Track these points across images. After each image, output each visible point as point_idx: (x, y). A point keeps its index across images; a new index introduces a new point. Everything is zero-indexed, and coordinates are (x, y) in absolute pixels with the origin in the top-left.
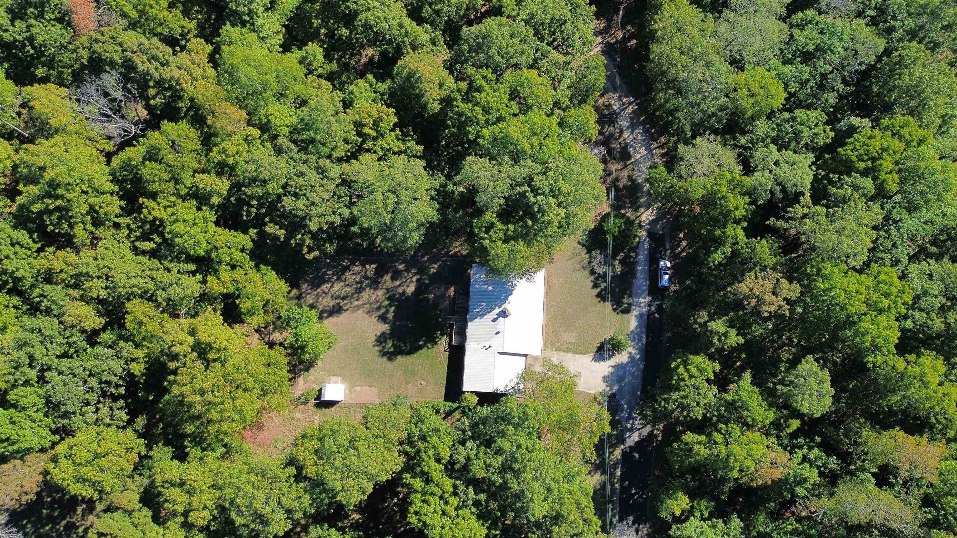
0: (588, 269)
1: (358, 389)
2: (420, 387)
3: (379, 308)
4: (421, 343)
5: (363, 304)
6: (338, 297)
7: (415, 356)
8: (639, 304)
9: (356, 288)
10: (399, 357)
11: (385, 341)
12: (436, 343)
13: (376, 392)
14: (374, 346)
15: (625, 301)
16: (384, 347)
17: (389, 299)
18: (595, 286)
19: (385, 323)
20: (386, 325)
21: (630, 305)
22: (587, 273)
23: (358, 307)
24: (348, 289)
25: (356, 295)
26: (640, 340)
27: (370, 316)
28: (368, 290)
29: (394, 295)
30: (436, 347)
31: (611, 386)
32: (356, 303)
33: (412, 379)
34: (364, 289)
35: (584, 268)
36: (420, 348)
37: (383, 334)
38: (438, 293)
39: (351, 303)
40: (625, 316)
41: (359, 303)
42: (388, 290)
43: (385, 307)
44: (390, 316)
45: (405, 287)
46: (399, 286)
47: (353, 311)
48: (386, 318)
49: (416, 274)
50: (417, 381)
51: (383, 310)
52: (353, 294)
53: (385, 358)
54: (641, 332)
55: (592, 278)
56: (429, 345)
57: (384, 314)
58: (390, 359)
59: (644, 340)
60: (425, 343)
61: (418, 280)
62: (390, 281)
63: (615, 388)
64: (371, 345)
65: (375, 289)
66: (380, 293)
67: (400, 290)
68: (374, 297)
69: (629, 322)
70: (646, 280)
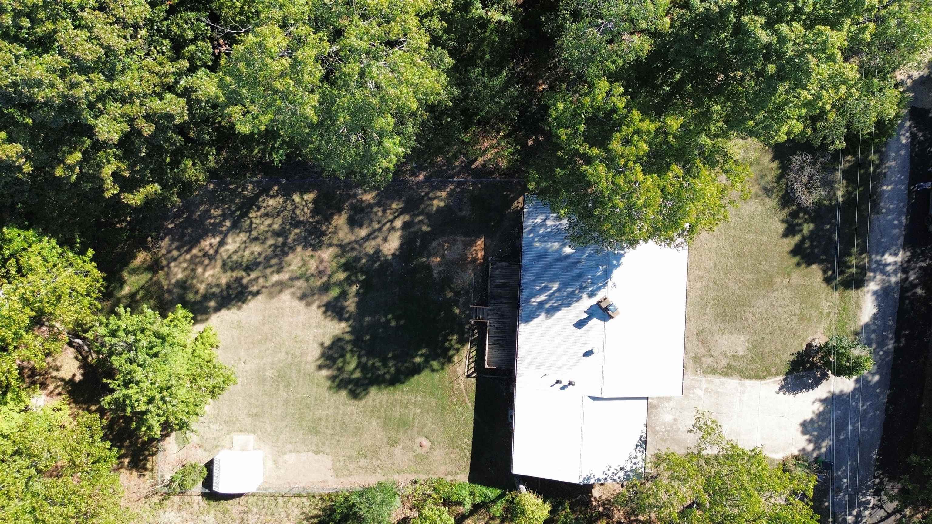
0: (777, 195)
1: (291, 458)
2: (419, 451)
3: (325, 288)
4: (418, 360)
5: (292, 279)
6: (237, 266)
7: (406, 387)
8: (881, 268)
9: (275, 246)
10: (373, 390)
11: (343, 356)
12: (450, 360)
13: (329, 464)
14: (320, 367)
15: (853, 260)
16: (340, 370)
17: (346, 267)
18: (790, 231)
19: (341, 319)
20: (343, 325)
21: (862, 269)
22: (772, 202)
23: (282, 286)
24: (257, 248)
25: (274, 261)
26: (881, 343)
27: (308, 304)
28: (299, 249)
29: (357, 259)
30: (449, 369)
31: (817, 442)
32: (275, 278)
33: (401, 436)
34: (293, 249)
35: (767, 191)
36: (417, 370)
37: (337, 341)
38: (450, 255)
39: (265, 277)
40: (853, 293)
41: (284, 276)
42: (343, 247)
43: (339, 284)
44: (351, 304)
45: (379, 240)
46: (367, 238)
47: (271, 296)
48: (342, 308)
49: (402, 212)
50: (413, 440)
51: (335, 292)
52: (268, 259)
53: (344, 393)
54: (885, 327)
55: (784, 214)
56: (435, 364)
57: (337, 299)
58: (355, 395)
59: (891, 345)
60: (427, 359)
61: (406, 226)
62: (346, 228)
63: (825, 444)
64: (312, 367)
65: (316, 248)
66: (327, 254)
67: (370, 247)
68: (313, 265)
69: (858, 306)
70: (900, 214)
